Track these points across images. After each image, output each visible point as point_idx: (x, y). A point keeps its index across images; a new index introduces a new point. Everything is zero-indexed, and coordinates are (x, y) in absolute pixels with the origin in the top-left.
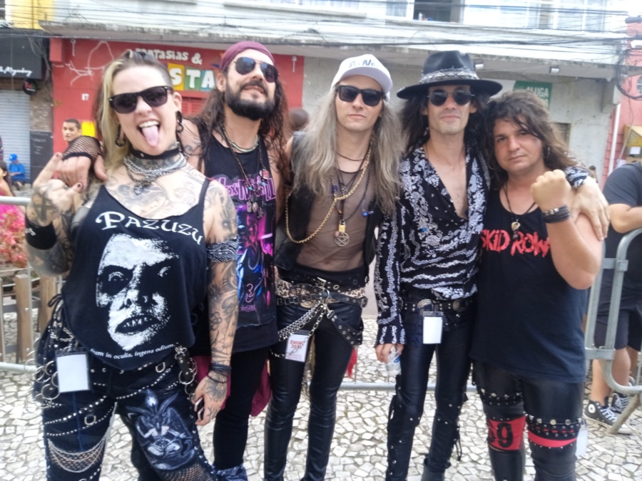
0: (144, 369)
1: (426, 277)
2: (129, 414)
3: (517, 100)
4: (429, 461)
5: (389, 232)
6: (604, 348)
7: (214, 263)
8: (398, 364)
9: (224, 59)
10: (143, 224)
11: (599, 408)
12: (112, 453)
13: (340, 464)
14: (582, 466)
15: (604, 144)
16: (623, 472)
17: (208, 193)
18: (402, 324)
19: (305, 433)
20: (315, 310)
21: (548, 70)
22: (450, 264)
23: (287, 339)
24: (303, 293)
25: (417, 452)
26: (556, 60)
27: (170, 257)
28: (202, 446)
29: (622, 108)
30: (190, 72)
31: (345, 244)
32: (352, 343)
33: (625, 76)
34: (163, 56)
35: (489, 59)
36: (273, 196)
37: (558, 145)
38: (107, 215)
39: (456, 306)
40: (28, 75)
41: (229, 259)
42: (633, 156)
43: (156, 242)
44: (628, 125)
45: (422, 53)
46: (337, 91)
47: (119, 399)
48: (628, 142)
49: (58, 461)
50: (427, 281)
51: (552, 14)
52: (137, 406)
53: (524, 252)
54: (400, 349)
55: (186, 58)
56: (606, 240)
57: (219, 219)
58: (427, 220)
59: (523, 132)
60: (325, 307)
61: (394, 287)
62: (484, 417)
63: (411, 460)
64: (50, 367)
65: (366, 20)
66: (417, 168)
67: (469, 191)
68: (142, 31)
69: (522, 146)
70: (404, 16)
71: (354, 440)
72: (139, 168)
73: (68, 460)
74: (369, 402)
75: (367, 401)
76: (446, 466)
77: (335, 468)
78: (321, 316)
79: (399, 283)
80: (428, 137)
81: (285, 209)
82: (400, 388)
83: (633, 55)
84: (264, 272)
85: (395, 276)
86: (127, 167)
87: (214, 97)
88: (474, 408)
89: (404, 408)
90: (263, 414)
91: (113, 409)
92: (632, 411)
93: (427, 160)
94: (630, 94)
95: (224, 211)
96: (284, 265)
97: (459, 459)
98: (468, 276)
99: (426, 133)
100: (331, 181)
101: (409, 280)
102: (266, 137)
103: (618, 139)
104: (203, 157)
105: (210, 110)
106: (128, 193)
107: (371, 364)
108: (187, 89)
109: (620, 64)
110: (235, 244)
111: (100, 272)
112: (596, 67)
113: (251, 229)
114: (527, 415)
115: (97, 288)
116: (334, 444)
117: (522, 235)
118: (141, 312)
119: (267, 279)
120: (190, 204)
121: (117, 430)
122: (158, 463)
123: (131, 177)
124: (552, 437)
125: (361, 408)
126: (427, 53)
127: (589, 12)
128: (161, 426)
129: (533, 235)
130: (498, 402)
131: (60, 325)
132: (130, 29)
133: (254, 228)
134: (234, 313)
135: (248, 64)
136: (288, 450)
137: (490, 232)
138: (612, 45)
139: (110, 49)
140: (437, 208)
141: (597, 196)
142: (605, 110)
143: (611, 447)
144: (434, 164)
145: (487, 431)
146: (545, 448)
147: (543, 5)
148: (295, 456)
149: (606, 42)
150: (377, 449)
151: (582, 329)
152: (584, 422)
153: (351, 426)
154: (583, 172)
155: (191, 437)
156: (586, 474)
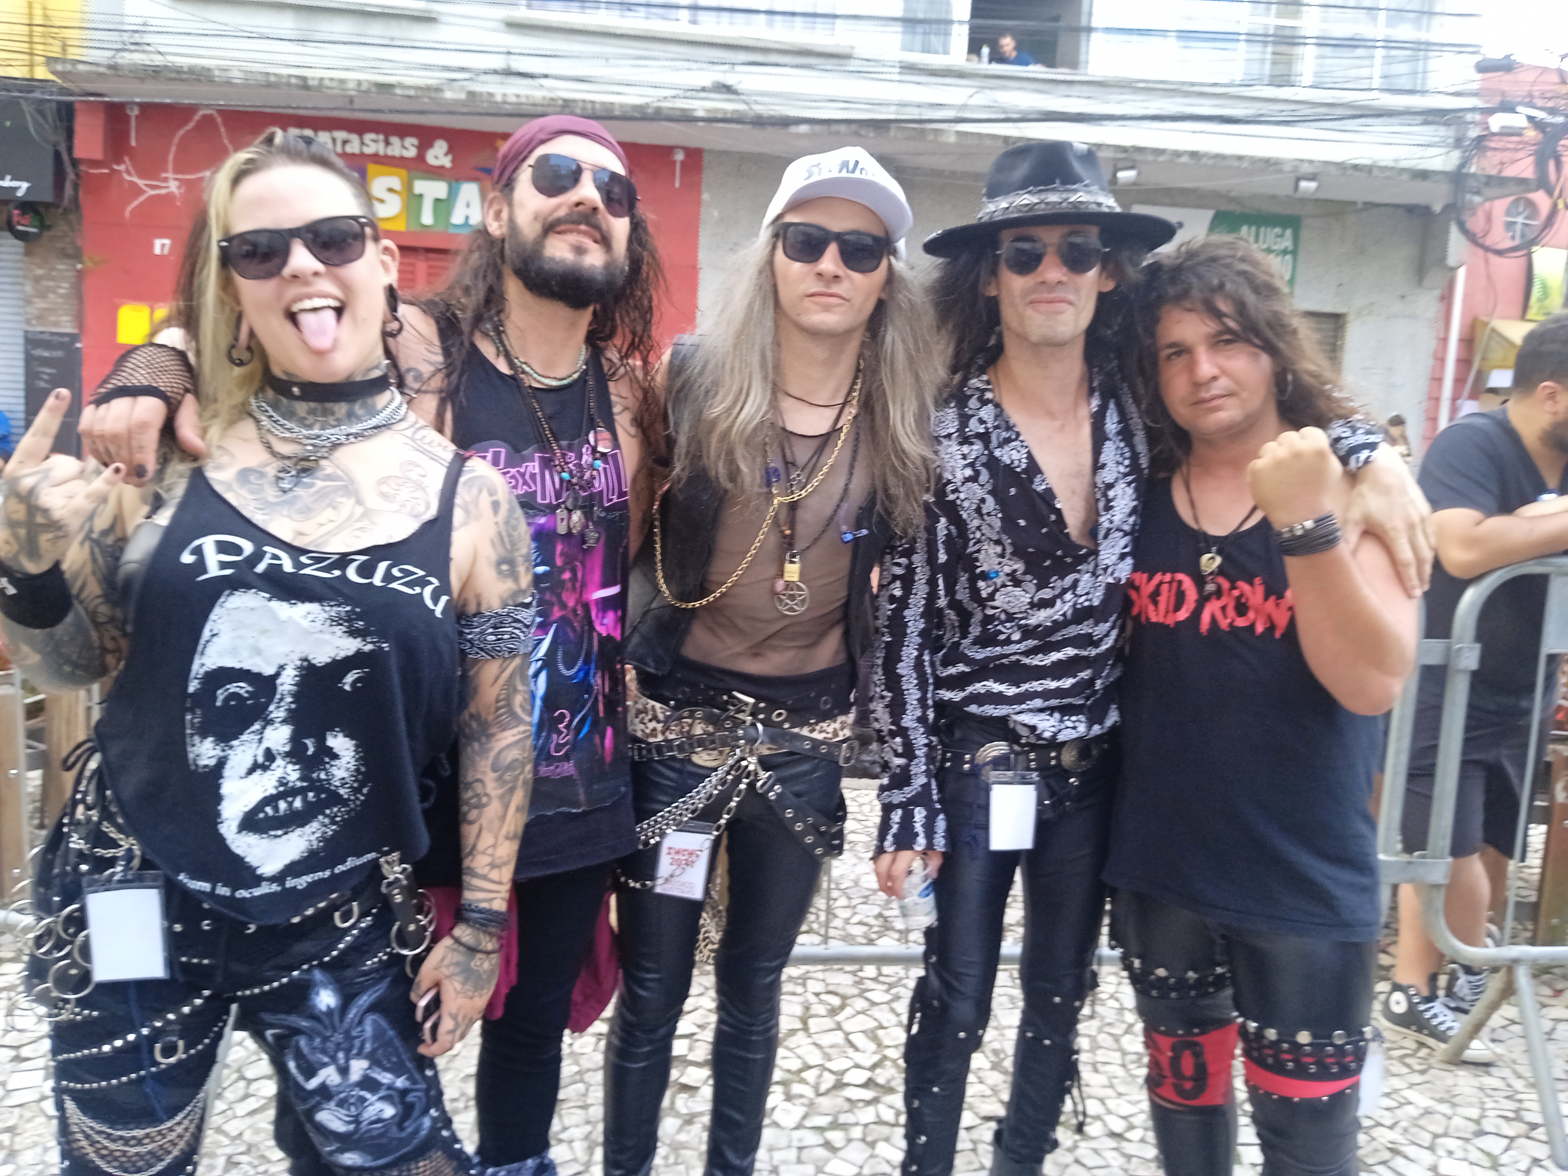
0: (306, 920)
1: (997, 687)
2: (269, 1033)
3: (1214, 260)
4: (1006, 1136)
5: (908, 581)
6: (1423, 857)
7: (476, 661)
8: (931, 900)
9: (505, 157)
10: (300, 566)
11: (1416, 1000)
12: (226, 1127)
13: (789, 1147)
14: (1374, 1144)
15: (1425, 364)
16: (1475, 1155)
17: (460, 489)
18: (939, 801)
19: (706, 1072)
20: (728, 773)
21: (1292, 186)
22: (1055, 656)
23: (658, 844)
24: (699, 730)
25: (976, 1114)
26: (1311, 162)
27: (369, 647)
28: (448, 1106)
29: (1469, 276)
30: (421, 186)
31: (800, 609)
32: (819, 851)
33: (1477, 199)
34: (354, 147)
35: (1150, 158)
36: (622, 494)
37: (1312, 367)
38: (208, 543)
39: (1068, 757)
40: (20, 193)
41: (511, 651)
42: (1494, 391)
43: (334, 611)
44: (1485, 319)
45: (989, 142)
46: (776, 236)
47: (244, 997)
48: (1483, 359)
49: (89, 1150)
50: (999, 699)
51: (1300, 50)
52: (289, 1012)
53: (1231, 625)
54: (935, 863)
55: (412, 153)
56: (1426, 595)
57: (488, 554)
58: (999, 549)
59: (1227, 337)
60: (751, 764)
61: (918, 713)
62: (1139, 1026)
63: (962, 1134)
64: (69, 918)
65: (852, 61)
66: (974, 427)
67: (1099, 480)
68: (304, 84)
69: (1224, 372)
70: (946, 52)
71: (823, 1088)
72: (289, 425)
73: (112, 1146)
74: (862, 994)
75: (855, 991)
76: (1048, 1147)
77: (778, 1156)
78: (742, 786)
79: (930, 702)
80: (999, 349)
81: (652, 526)
82: (934, 959)
83: (1495, 149)
84: (598, 681)
85: (922, 685)
86: (257, 421)
87: (479, 248)
88: (1116, 1005)
89: (945, 1008)
90: (600, 1027)
91: (225, 1022)
92: (1494, 1007)
93: (997, 406)
94: (1488, 242)
95: (500, 533)
96: (650, 661)
97: (1079, 1128)
98: (1099, 684)
99: (992, 342)
100: (765, 456)
101: (956, 696)
102: (606, 348)
103: (1459, 349)
104: (447, 396)
105: (467, 280)
106: (261, 489)
107: (866, 900)
108: (413, 228)
109: (1465, 171)
110: (526, 615)
111: (193, 686)
112: (1405, 177)
113: (567, 575)
114: (1240, 1020)
115: (188, 725)
116: (775, 1098)
117: (1225, 584)
118: (301, 779)
119: (605, 696)
120: (417, 516)
121: (239, 1070)
122: (342, 1151)
123: (269, 447)
124: (1301, 1072)
125: (843, 1007)
126: (1000, 144)
127: (1389, 44)
128: (348, 1059)
129: (1251, 584)
130: (1172, 989)
131: (94, 815)
132: (273, 79)
133: (574, 572)
134: (520, 783)
135: (564, 172)
136: (662, 1114)
137: (1150, 579)
138: (1446, 124)
139: (223, 130)
140: (1022, 523)
141: (1403, 491)
142: (1427, 282)
143: (1446, 1096)
144: (1016, 417)
145: (1146, 1060)
146: (1285, 1101)
147: (1278, 27)
148: (680, 1130)
149: (1430, 118)
150: (881, 1108)
151: (1371, 809)
152: (1378, 1036)
153: (817, 1052)
154: (1368, 432)
155: (423, 1086)
156: (1384, 1163)
